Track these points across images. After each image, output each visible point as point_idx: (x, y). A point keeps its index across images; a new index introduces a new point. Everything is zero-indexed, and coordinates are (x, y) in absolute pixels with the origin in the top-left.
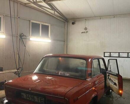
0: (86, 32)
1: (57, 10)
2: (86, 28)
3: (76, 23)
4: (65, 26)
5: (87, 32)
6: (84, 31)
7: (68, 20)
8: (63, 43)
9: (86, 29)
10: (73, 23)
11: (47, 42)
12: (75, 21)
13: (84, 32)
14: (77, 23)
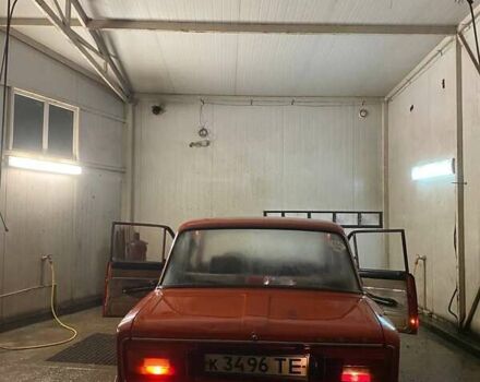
0: (205, 143)
1: (117, 57)
2: (203, 129)
3: (167, 108)
4: (125, 118)
5: (208, 144)
6: (198, 139)
7: (136, 96)
8: (118, 178)
9: (203, 132)
10: (157, 110)
11: (69, 175)
12: (164, 104)
13: (199, 144)
14: (170, 111)
